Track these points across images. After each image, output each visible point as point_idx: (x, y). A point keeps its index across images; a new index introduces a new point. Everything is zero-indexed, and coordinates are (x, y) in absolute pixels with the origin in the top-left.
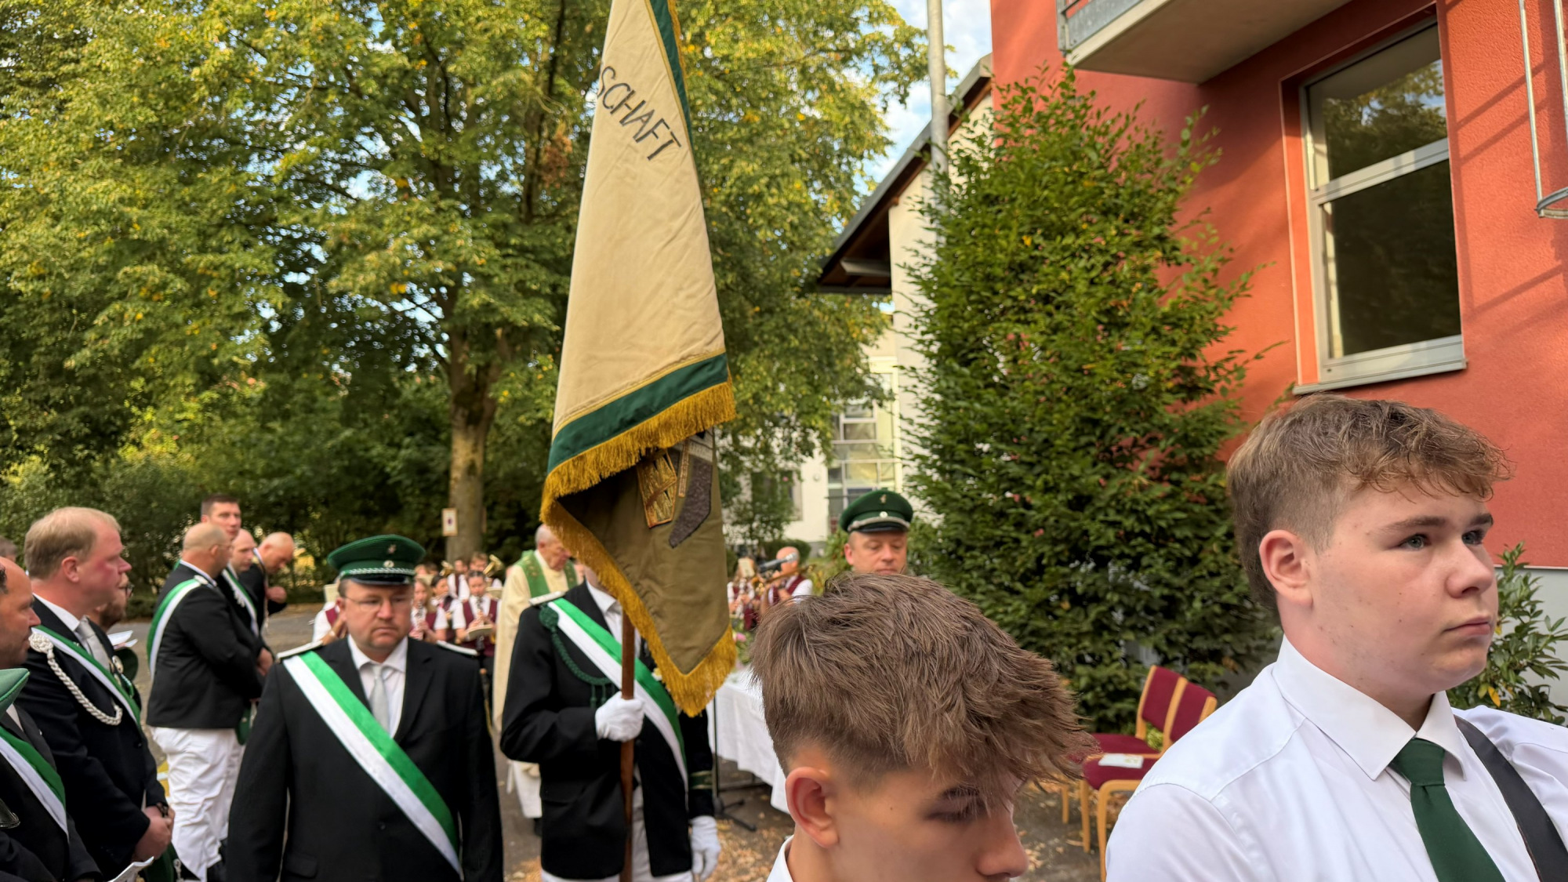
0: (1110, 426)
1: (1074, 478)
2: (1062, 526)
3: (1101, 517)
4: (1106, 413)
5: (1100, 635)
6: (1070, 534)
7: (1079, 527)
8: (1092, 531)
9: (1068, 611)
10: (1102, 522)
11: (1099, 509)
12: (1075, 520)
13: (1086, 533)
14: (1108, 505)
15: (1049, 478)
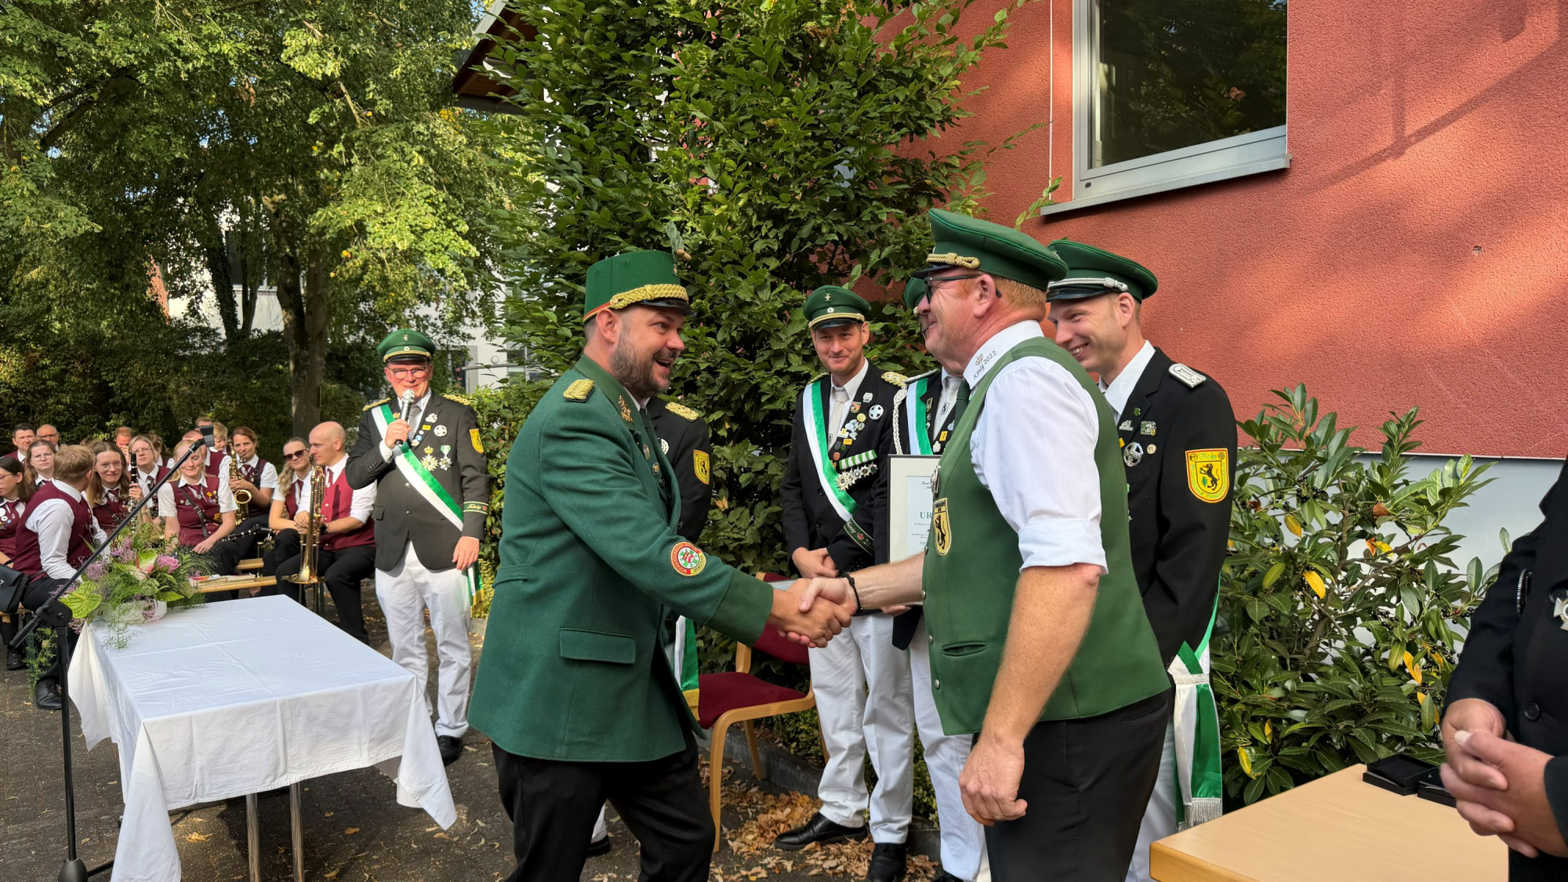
0: (799, 223)
1: (742, 305)
2: (719, 381)
3: (779, 365)
4: (793, 201)
5: (772, 548)
6: (730, 394)
7: (745, 381)
8: (764, 387)
9: (727, 512)
10: (780, 373)
11: (779, 354)
12: (739, 369)
13: (755, 392)
14: (791, 347)
15: (706, 304)
